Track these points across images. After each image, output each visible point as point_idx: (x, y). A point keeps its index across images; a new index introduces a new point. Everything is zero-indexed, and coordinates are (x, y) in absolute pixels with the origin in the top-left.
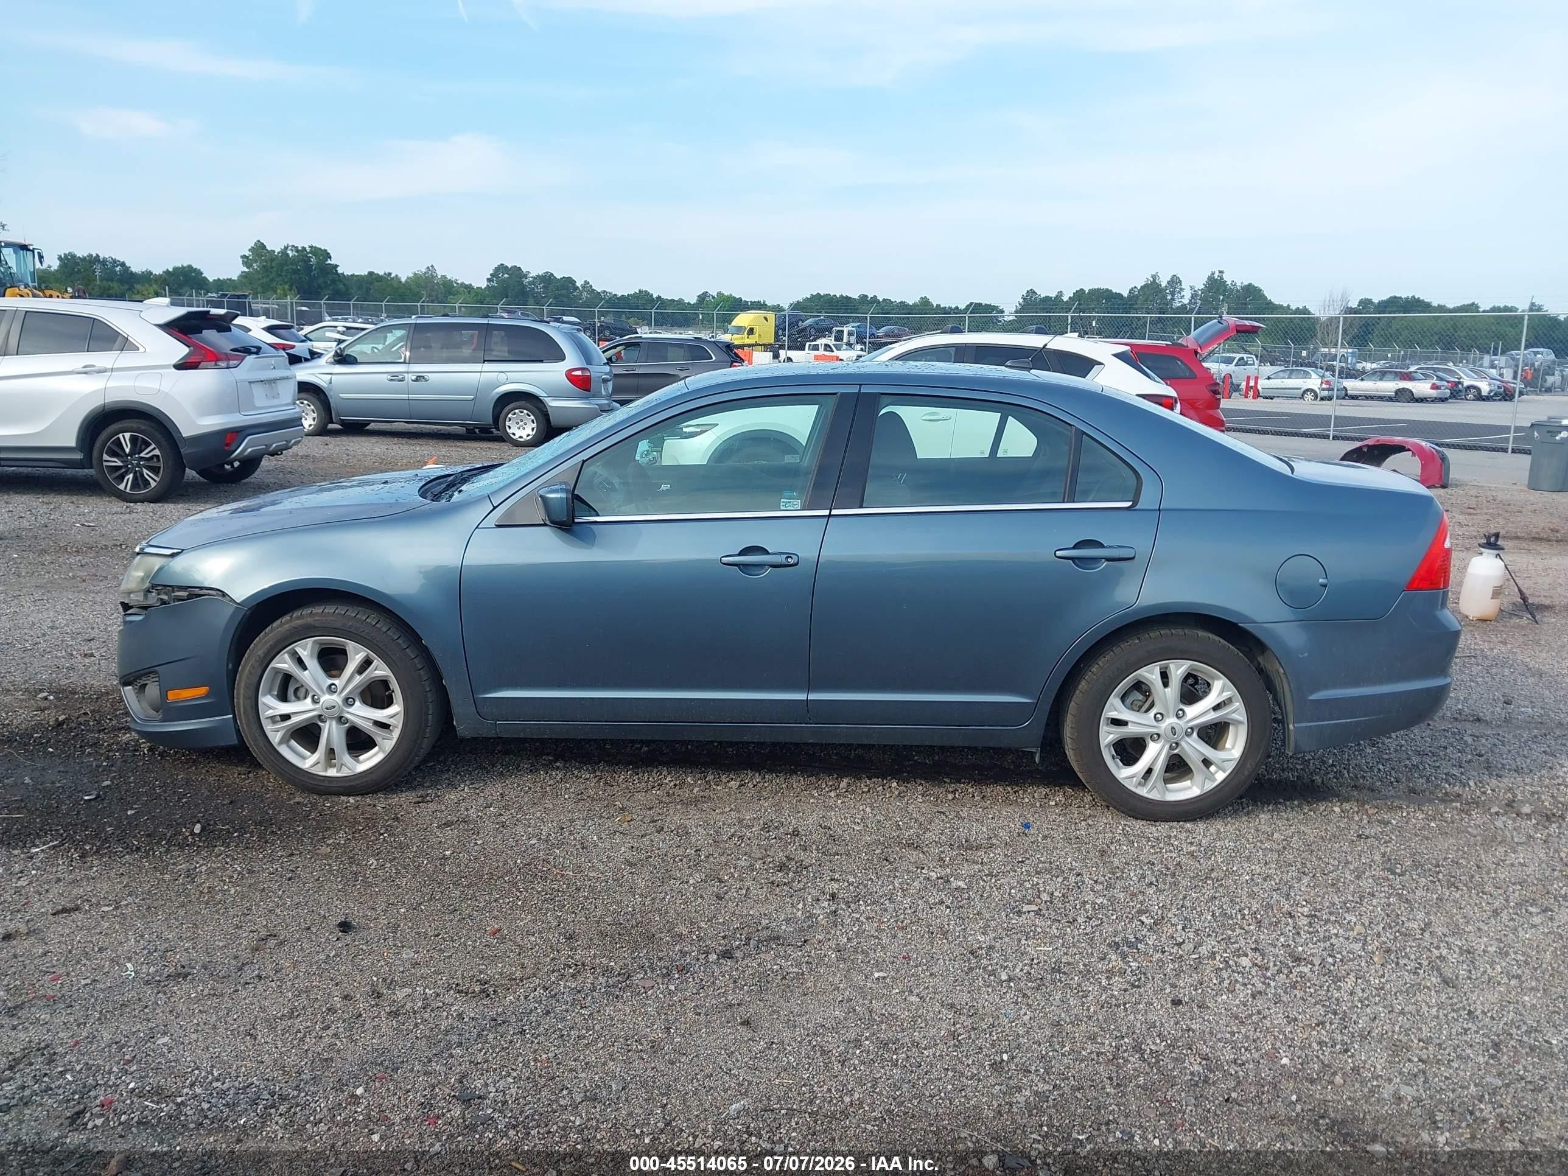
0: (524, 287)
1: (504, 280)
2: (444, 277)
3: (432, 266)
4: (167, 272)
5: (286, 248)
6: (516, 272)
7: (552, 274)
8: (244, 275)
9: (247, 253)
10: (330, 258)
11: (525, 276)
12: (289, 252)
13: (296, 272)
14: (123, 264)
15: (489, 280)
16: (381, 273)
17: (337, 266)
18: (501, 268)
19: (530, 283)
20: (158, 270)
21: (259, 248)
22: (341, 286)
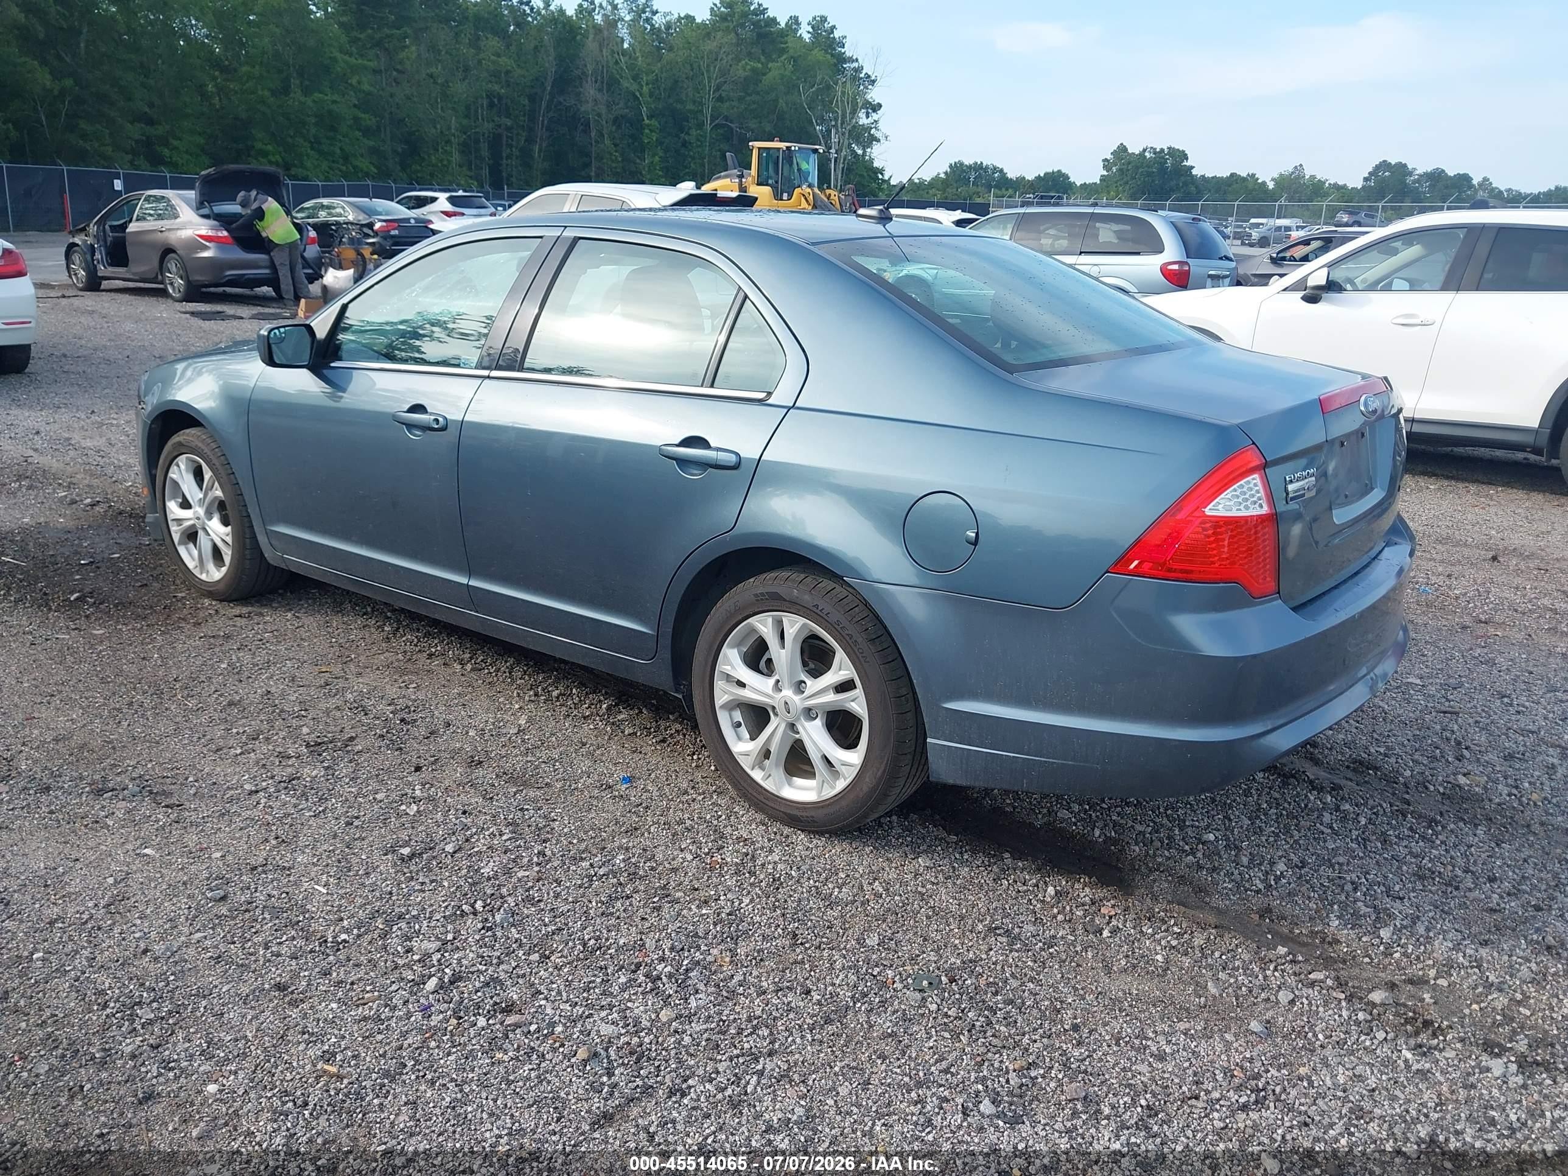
0: (1406, 185)
1: (1384, 179)
2: (1313, 177)
3: (1301, 165)
4: (1039, 178)
5: (1144, 150)
6: (1401, 169)
7: (1443, 171)
8: (1103, 179)
9: (1109, 156)
10: (1187, 159)
11: (1411, 174)
12: (1147, 154)
13: (1149, 174)
14: (1001, 171)
15: (1366, 179)
16: (1244, 174)
17: (1192, 167)
18: (1384, 165)
19: (1414, 182)
20: (1030, 177)
21: (1122, 149)
22: (1193, 189)
